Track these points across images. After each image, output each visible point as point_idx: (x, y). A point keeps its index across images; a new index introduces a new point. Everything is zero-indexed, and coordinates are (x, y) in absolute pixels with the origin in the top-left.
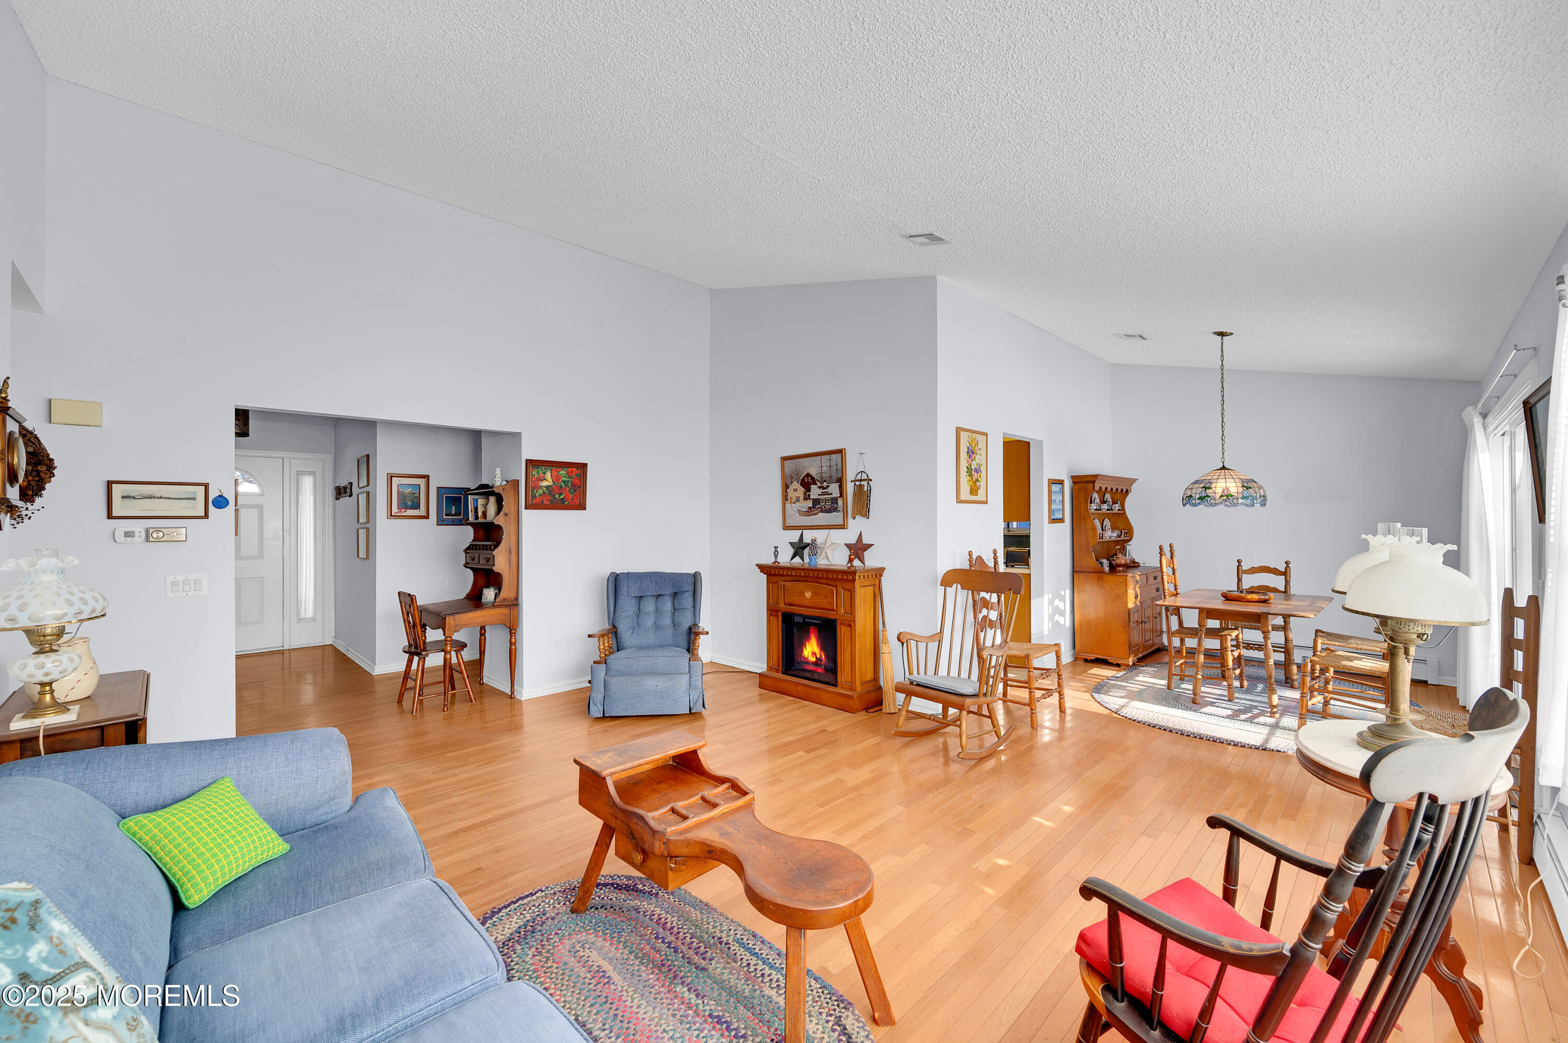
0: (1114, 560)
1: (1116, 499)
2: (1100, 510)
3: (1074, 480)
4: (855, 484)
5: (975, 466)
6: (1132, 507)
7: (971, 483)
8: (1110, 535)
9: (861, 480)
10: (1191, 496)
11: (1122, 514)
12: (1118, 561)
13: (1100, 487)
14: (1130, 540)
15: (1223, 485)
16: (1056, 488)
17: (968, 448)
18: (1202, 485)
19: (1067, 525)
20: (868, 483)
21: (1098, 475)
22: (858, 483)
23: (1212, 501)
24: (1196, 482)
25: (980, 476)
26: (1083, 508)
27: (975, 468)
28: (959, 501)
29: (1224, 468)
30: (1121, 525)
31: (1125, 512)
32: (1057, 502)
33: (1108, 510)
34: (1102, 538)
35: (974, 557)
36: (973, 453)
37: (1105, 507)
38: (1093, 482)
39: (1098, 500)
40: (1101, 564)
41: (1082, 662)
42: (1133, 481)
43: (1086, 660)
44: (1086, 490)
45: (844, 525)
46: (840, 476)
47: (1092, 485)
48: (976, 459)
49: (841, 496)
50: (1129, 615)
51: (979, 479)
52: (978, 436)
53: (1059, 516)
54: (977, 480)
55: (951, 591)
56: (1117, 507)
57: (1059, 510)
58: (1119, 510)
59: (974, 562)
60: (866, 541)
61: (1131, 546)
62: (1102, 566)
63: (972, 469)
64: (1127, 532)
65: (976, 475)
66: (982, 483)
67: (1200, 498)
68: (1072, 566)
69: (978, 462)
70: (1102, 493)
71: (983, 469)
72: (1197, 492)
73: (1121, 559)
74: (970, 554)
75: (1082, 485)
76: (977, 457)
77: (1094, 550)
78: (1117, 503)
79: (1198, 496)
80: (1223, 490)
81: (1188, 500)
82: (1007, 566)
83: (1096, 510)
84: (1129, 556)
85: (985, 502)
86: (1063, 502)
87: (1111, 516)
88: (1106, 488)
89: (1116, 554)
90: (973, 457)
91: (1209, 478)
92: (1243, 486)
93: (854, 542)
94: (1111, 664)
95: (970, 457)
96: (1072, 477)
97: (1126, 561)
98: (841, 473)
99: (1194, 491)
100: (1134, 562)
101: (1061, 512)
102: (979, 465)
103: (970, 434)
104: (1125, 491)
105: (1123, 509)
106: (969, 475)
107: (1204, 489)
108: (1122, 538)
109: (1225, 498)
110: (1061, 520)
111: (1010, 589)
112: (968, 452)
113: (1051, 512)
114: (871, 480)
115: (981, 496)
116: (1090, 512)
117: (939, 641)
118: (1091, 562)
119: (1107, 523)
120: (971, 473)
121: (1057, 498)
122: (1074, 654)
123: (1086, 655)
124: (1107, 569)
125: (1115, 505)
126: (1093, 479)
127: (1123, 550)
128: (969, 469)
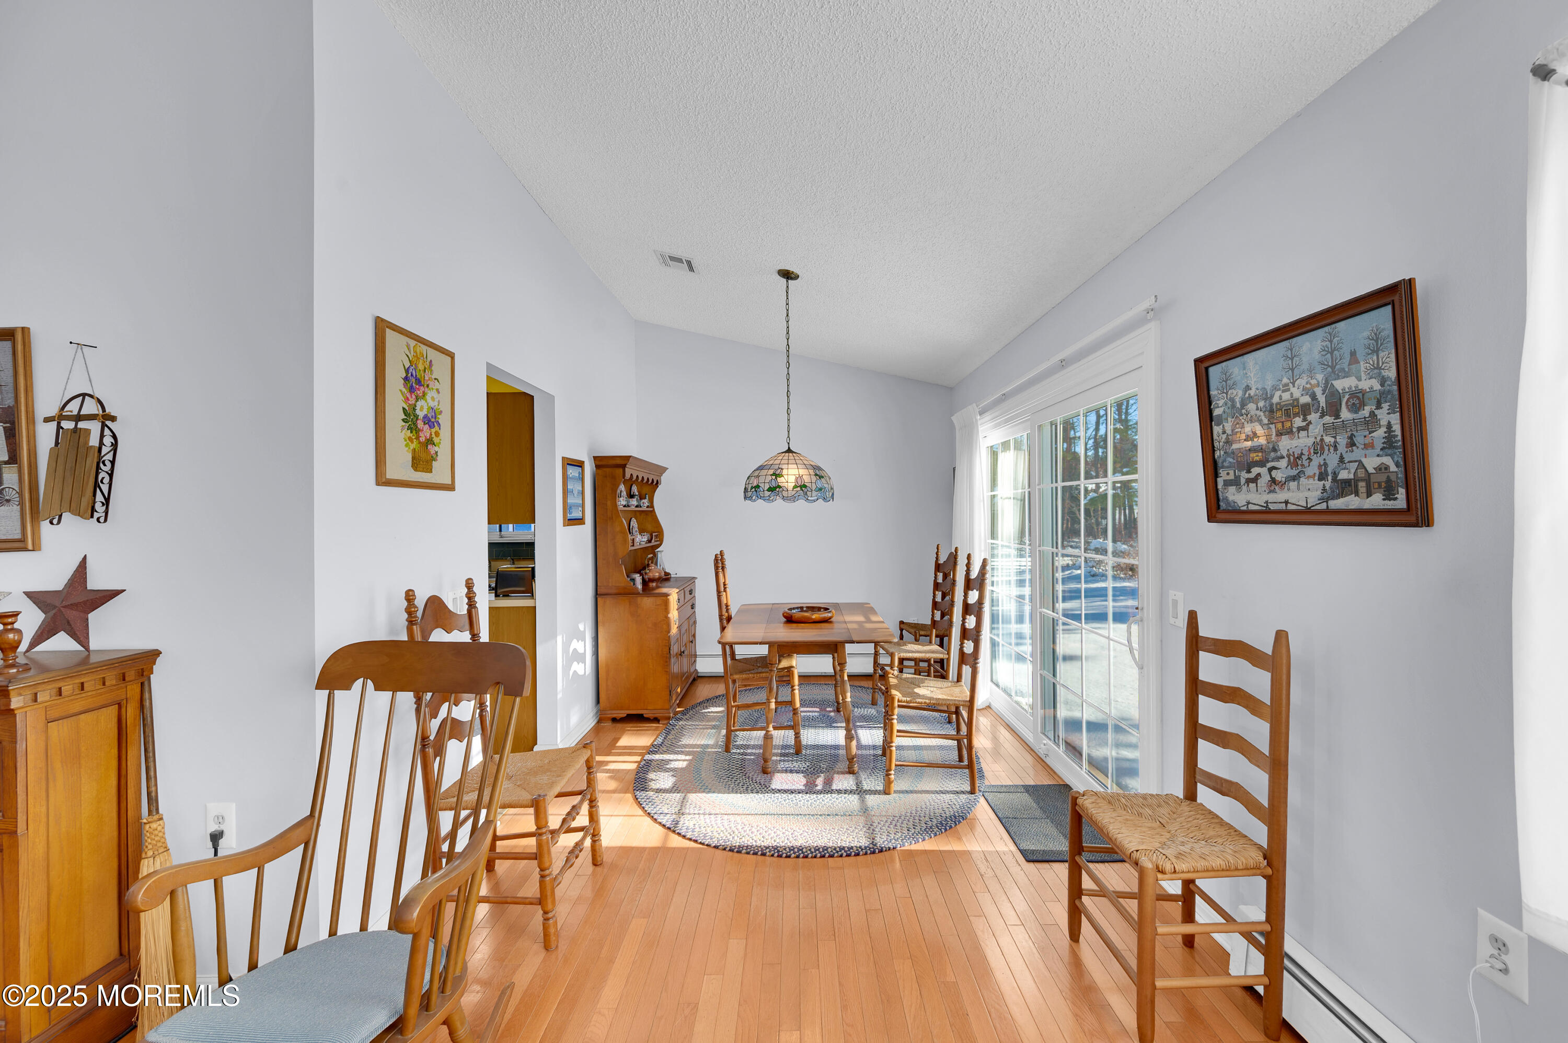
0: (646, 573)
1: (644, 492)
2: (628, 506)
3: (598, 463)
4: (59, 427)
5: (425, 412)
6: (662, 502)
7: (415, 445)
8: (641, 540)
9: (78, 418)
10: (758, 487)
11: (650, 514)
12: (651, 575)
13: (631, 474)
14: (660, 545)
15: (795, 472)
16: (573, 472)
17: (407, 371)
18: (771, 472)
19: (587, 528)
20: (104, 425)
21: (630, 457)
22: (68, 425)
23: (785, 494)
24: (761, 468)
25: (437, 434)
26: (609, 503)
27: (425, 417)
28: (382, 480)
29: (789, 451)
30: (649, 527)
31: (654, 510)
32: (576, 493)
33: (637, 506)
34: (633, 546)
35: (420, 602)
36: (419, 382)
37: (634, 502)
38: (623, 467)
39: (625, 493)
40: (633, 580)
41: (608, 724)
42: (664, 470)
43: (614, 720)
44: (613, 477)
45: (23, 540)
46: (9, 402)
47: (621, 470)
48: (428, 397)
49: (13, 458)
50: (670, 649)
51: (436, 440)
52: (430, 351)
53: (576, 514)
54: (430, 441)
55: (346, 700)
56: (646, 502)
57: (577, 506)
58: (648, 507)
59: (419, 614)
60: (96, 581)
61: (663, 553)
62: (634, 584)
63: (417, 417)
64: (656, 534)
65: (426, 432)
66: (442, 450)
67: (771, 489)
68: (594, 587)
69: (432, 404)
70: (630, 483)
71: (444, 419)
72: (765, 481)
73: (654, 572)
74: (410, 596)
75: (608, 470)
76: (430, 394)
77: (623, 563)
78: (645, 498)
79: (767, 486)
80: (797, 479)
81: (752, 491)
82: (497, 596)
83: (625, 506)
84: (660, 566)
85: (451, 487)
86: (583, 493)
87: (638, 514)
88: (637, 476)
89: (648, 565)
90: (420, 393)
91: (777, 462)
92: (816, 475)
93: (61, 589)
94: (648, 720)
95: (412, 390)
96: (595, 458)
97: (660, 573)
98: (12, 395)
99: (762, 479)
100: (667, 574)
101: (580, 509)
102: (435, 412)
103: (412, 343)
104: (655, 482)
105: (651, 505)
106: (410, 428)
107: (774, 477)
108: (653, 543)
109: (799, 489)
110: (580, 521)
111: (498, 683)
112: (406, 379)
113: (566, 508)
114: (113, 419)
115: (439, 474)
116: (619, 509)
117: (307, 844)
118: (619, 578)
119: (634, 523)
120: (415, 424)
121: (574, 486)
122: (597, 713)
123: (614, 712)
124: (639, 586)
125: (643, 501)
126: (623, 462)
127: (654, 560)
128: (410, 417)
